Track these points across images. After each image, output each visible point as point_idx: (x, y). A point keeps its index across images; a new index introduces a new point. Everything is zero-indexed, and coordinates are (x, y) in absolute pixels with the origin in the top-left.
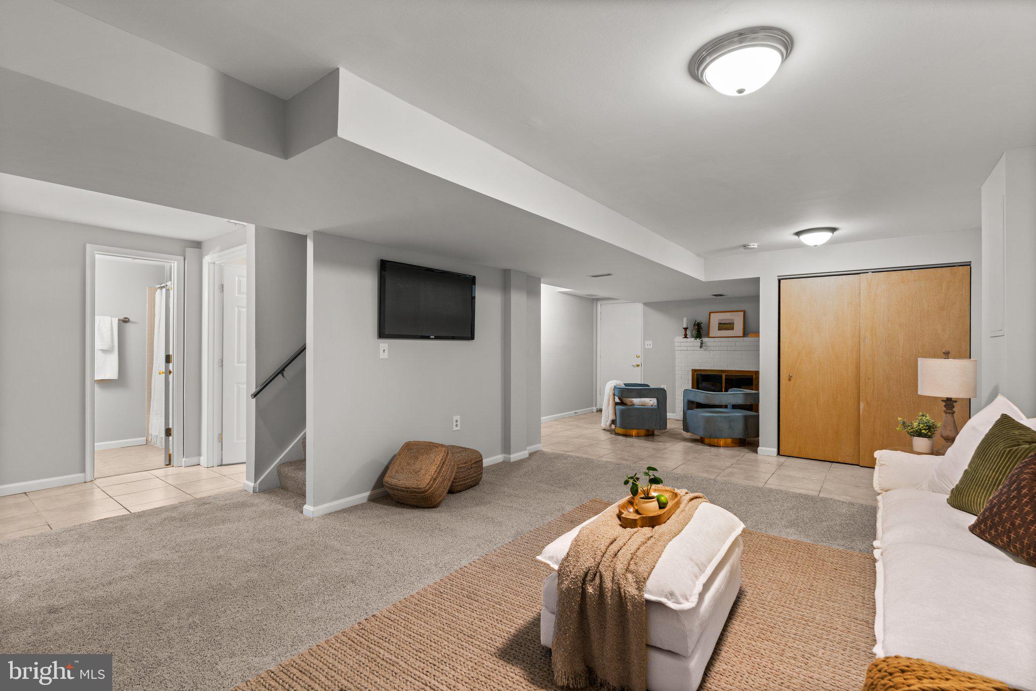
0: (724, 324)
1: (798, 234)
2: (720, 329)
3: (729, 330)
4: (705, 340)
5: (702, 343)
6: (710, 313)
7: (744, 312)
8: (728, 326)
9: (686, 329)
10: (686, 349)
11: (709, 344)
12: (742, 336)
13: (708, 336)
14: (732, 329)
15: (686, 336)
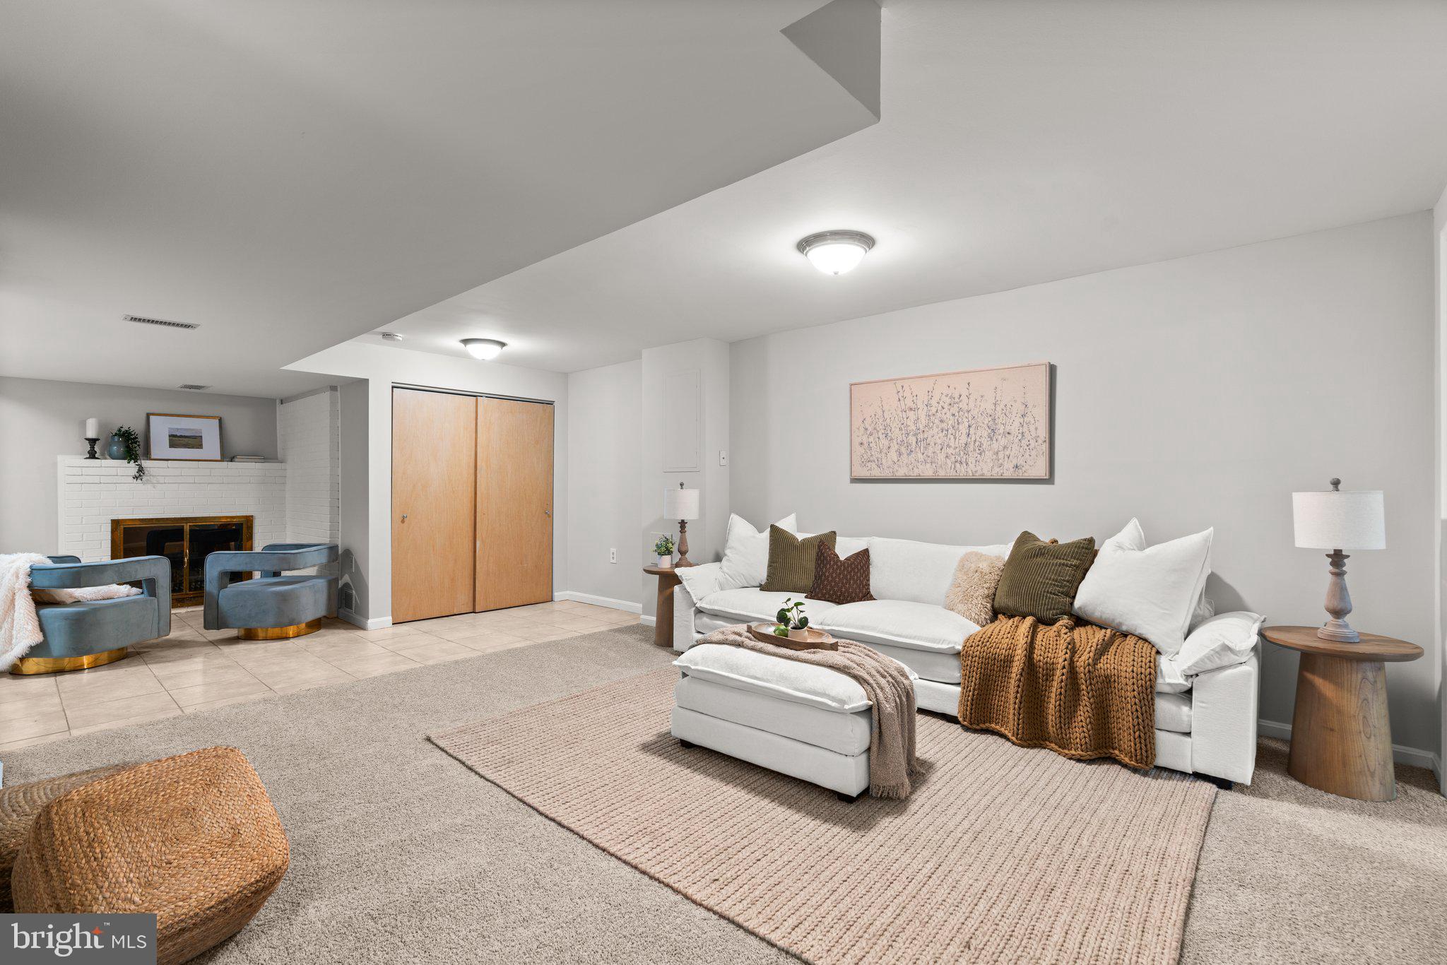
0: (181, 436)
1: (466, 341)
2: (172, 445)
3: (193, 448)
4: (146, 464)
5: (141, 470)
6: (148, 415)
7: (220, 420)
8: (191, 441)
9: (93, 442)
10: (96, 479)
11: (153, 471)
12: (219, 458)
13: (147, 455)
14: (200, 446)
15: (92, 455)
